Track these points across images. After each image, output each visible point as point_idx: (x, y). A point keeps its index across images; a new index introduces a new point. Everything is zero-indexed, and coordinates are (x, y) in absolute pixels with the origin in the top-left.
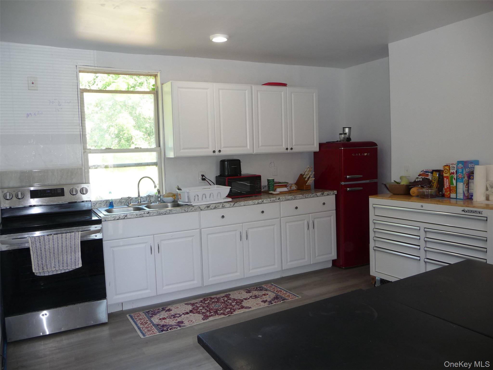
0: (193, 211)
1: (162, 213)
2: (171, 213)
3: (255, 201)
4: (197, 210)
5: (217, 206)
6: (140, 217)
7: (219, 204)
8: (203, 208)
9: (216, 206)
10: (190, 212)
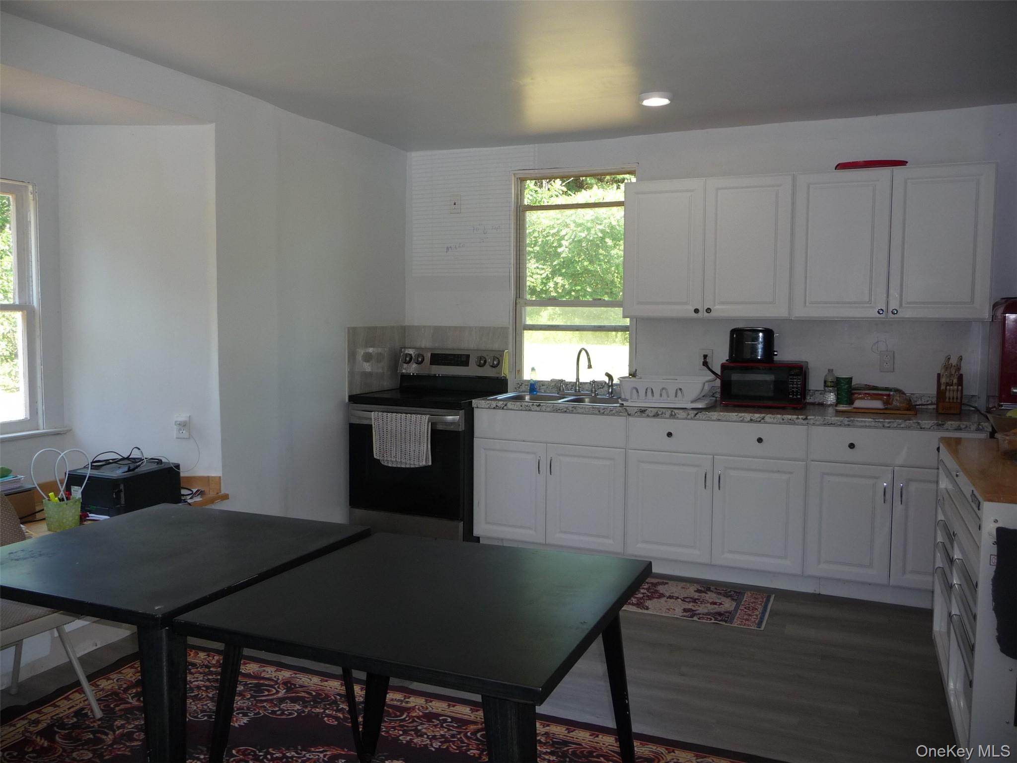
0: (614, 414)
1: (560, 409)
2: (575, 411)
3: (743, 414)
4: (620, 414)
5: (661, 413)
6: (526, 410)
7: (664, 410)
8: (632, 412)
9: (657, 412)
10: (608, 415)
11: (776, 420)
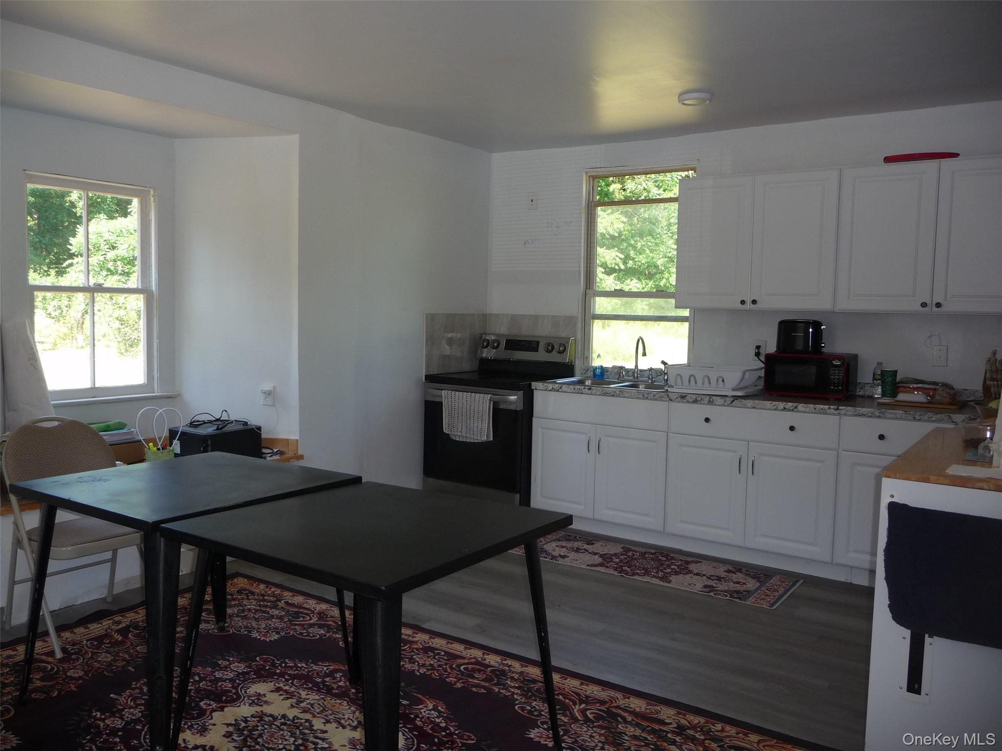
0: (658, 399)
1: (612, 393)
3: (777, 403)
4: (663, 399)
5: (699, 399)
6: (578, 393)
7: (703, 397)
8: (674, 398)
9: (696, 398)
10: (651, 399)
11: (808, 409)
